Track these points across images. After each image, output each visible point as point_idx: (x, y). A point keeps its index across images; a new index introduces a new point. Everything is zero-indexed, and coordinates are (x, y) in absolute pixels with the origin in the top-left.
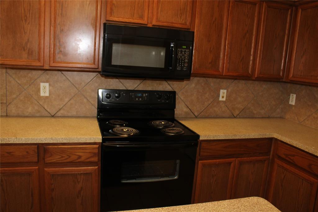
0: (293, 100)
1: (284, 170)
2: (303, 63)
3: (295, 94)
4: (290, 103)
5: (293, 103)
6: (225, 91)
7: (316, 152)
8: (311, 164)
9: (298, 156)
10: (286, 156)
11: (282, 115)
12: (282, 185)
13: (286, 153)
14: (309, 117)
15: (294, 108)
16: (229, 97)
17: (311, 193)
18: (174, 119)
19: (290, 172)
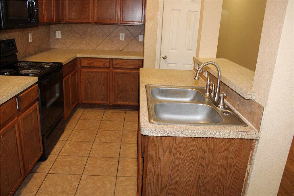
0: (59, 35)
1: (88, 73)
2: (75, 11)
3: (60, 31)
4: (57, 37)
5: (60, 37)
6: (31, 34)
7: (107, 56)
8: (105, 63)
9: (96, 62)
10: (89, 64)
11: (52, 46)
12: (89, 82)
13: (87, 63)
14: (73, 43)
15: (60, 40)
16: (33, 38)
17: (107, 77)
18: (18, 61)
19: (93, 72)
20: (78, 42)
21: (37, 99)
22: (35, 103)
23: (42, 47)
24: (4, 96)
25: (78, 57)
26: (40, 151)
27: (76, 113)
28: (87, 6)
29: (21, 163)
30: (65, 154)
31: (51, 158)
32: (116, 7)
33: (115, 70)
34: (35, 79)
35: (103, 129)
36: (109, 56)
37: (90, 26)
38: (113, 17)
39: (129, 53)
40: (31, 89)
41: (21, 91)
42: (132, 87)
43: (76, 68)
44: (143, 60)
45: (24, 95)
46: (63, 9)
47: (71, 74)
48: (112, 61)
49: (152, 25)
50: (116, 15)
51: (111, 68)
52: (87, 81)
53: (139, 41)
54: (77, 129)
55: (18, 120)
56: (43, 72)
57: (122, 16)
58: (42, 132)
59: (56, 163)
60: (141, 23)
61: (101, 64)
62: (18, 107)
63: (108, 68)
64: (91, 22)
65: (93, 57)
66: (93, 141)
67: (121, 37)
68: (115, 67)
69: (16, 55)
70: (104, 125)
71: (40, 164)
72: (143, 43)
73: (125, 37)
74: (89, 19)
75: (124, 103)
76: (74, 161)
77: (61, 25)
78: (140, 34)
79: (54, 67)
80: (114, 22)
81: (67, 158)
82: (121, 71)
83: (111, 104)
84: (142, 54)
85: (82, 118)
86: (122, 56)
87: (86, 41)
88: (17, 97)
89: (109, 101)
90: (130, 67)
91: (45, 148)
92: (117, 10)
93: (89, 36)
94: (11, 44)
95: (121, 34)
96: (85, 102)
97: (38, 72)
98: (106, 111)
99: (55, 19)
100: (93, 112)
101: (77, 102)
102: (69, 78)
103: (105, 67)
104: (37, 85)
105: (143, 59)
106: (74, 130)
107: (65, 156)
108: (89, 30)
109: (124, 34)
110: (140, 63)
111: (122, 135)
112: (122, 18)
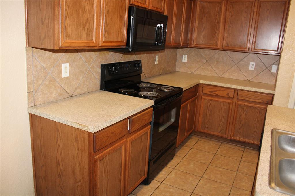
0: (185, 58)
1: (209, 101)
2: (203, 36)
3: (187, 55)
4: (183, 61)
5: (186, 61)
6: (158, 56)
7: (231, 86)
8: (229, 93)
9: (219, 90)
10: (211, 92)
11: (177, 69)
12: (209, 110)
13: (210, 91)
14: (198, 68)
15: (186, 64)
16: (159, 60)
17: (229, 108)
18: (141, 81)
19: (214, 101)
20: (203, 67)
21: (150, 123)
22: (147, 126)
23: (168, 69)
24: (116, 116)
25: (201, 83)
26: (144, 175)
27: (190, 140)
28: (217, 31)
29: (122, 184)
30: (168, 184)
31: (154, 183)
32: (248, 34)
33: (239, 102)
34: (151, 103)
35: (215, 165)
36: (234, 85)
37: (218, 52)
38: (244, 44)
39: (258, 85)
40: (145, 112)
41: (134, 114)
42: (256, 123)
43: (197, 95)
44: (273, 96)
45: (136, 118)
46: (192, 33)
47: (191, 100)
48: (237, 92)
49: (290, 55)
50: (247, 42)
51: (235, 100)
52: (207, 110)
53: (272, 72)
54: (187, 158)
55: (126, 141)
56: (161, 95)
57: (255, 43)
58: (150, 155)
59: (157, 191)
60: (277, 52)
61: (225, 94)
62: (128, 128)
63: (232, 98)
64: (219, 48)
65: (217, 85)
66: (201, 176)
67: (251, 66)
68: (239, 98)
69: (141, 75)
70: (216, 160)
71: (142, 188)
72: (276, 75)
73: (255, 66)
74: (217, 46)
75: (244, 140)
76: (176, 194)
77: (188, 49)
78: (273, 64)
79: (173, 91)
80: (244, 49)
81: (170, 188)
82: (246, 104)
83: (229, 138)
84: (274, 88)
85: (195, 147)
86: (249, 88)
87: (212, 68)
88: (129, 119)
89: (227, 134)
90: (257, 101)
91: (150, 173)
92: (249, 36)
93: (216, 62)
94: (137, 65)
95: (251, 63)
96: (201, 130)
97: (156, 95)
98: (222, 145)
99: (183, 44)
100: (209, 143)
101: (192, 130)
102: (188, 103)
103: (229, 97)
104: (152, 108)
105: (274, 93)
106: (184, 159)
107: (168, 185)
108: (216, 56)
109: (254, 63)
110: (269, 98)
111: (235, 176)
112: (254, 46)
